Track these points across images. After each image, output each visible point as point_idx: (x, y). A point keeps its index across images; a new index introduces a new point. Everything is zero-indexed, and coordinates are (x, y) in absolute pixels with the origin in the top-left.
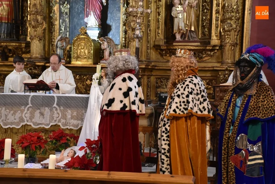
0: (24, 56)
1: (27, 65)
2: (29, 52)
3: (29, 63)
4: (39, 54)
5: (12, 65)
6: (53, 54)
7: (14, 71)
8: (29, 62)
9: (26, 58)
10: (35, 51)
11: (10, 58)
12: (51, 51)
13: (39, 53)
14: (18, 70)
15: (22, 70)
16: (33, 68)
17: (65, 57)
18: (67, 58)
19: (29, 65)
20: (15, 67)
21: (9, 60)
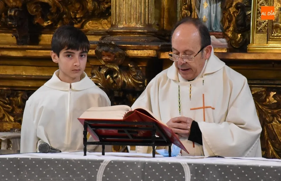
0: (90, 25)
1: (99, 55)
2: (106, 14)
3: (106, 51)
4: (138, 20)
5: (49, 59)
6: (185, 19)
7: (54, 78)
8: (105, 48)
9: (96, 34)
10: (124, 11)
11: (43, 35)
12: (179, 9)
13: (140, 17)
14: (65, 74)
15: (78, 75)
16: (120, 66)
17: (228, 27)
18: (235, 32)
19: (104, 58)
20: (56, 66)
21: (41, 42)
